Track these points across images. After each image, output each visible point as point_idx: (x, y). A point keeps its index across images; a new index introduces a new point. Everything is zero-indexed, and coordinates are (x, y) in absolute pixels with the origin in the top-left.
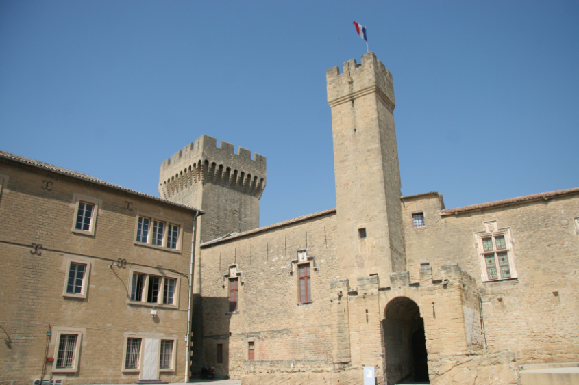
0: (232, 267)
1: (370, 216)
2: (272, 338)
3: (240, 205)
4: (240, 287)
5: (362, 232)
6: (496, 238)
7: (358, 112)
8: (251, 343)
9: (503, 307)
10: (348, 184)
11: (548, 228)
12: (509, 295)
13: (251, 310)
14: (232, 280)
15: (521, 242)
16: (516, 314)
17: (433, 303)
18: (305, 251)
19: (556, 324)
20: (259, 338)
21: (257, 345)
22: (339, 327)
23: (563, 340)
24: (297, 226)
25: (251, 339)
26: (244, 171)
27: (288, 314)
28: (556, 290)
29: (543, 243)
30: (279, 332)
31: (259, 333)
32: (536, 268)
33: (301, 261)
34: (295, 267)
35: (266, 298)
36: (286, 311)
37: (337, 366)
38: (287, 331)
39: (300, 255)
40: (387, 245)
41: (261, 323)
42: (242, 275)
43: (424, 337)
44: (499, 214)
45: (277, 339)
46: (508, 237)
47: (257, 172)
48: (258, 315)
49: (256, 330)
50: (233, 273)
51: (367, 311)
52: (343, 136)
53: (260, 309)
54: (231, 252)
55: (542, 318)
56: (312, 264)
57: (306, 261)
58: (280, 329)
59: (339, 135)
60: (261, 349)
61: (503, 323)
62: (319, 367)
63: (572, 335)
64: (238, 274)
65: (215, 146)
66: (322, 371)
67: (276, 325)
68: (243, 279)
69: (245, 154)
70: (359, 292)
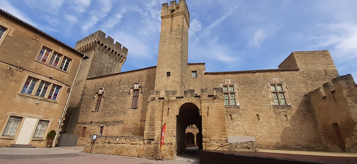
0: (100, 89)
1: (173, 67)
2: (113, 125)
3: (112, 66)
4: (103, 99)
5: (169, 74)
6: (229, 86)
7: (174, 22)
8: (102, 127)
9: (232, 119)
10: (165, 52)
11: (255, 85)
12: (235, 113)
13: (105, 110)
14: (99, 95)
15: (241, 89)
16: (238, 123)
17: (208, 108)
18: (138, 83)
19: (258, 130)
20: (107, 125)
21: (105, 128)
22: (150, 118)
23: (261, 138)
24: (136, 72)
25: (102, 125)
26: (117, 51)
27: (125, 113)
28: (258, 113)
29: (252, 91)
30: (118, 122)
31: (107, 122)
32: (249, 102)
33: (135, 88)
34: (132, 91)
35: (114, 105)
36: (123, 112)
37: (146, 141)
38: (122, 122)
39: (135, 85)
40: (180, 81)
41: (109, 117)
42: (105, 93)
43: (202, 127)
44: (232, 76)
45: (116, 126)
46: (235, 86)
47: (123, 54)
48: (108, 113)
49: (106, 121)
50: (100, 92)
51: (168, 109)
52: (165, 31)
53: (110, 110)
54: (102, 82)
55: (251, 126)
56: (140, 90)
57: (137, 88)
58: (118, 120)
59: (164, 31)
60: (106, 130)
61: (231, 126)
62: (134, 141)
63: (265, 136)
64: (102, 92)
65: (105, 37)
66: (136, 144)
67: (117, 118)
68: (105, 95)
69: (118, 45)
70: (165, 98)
